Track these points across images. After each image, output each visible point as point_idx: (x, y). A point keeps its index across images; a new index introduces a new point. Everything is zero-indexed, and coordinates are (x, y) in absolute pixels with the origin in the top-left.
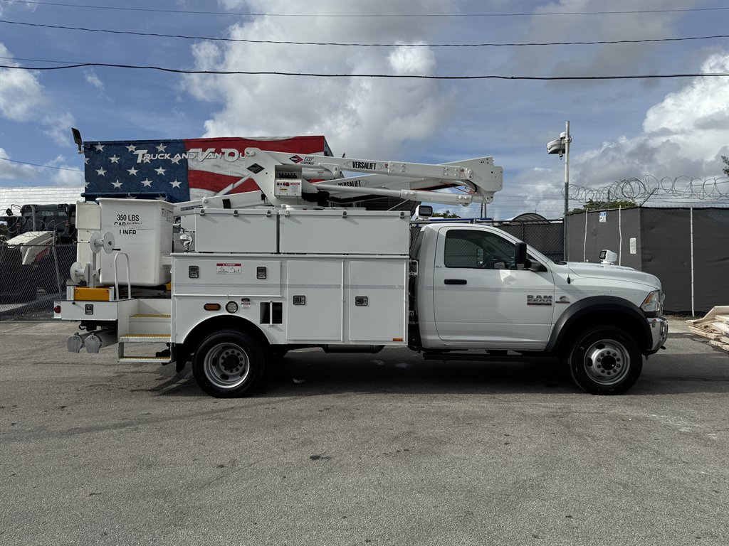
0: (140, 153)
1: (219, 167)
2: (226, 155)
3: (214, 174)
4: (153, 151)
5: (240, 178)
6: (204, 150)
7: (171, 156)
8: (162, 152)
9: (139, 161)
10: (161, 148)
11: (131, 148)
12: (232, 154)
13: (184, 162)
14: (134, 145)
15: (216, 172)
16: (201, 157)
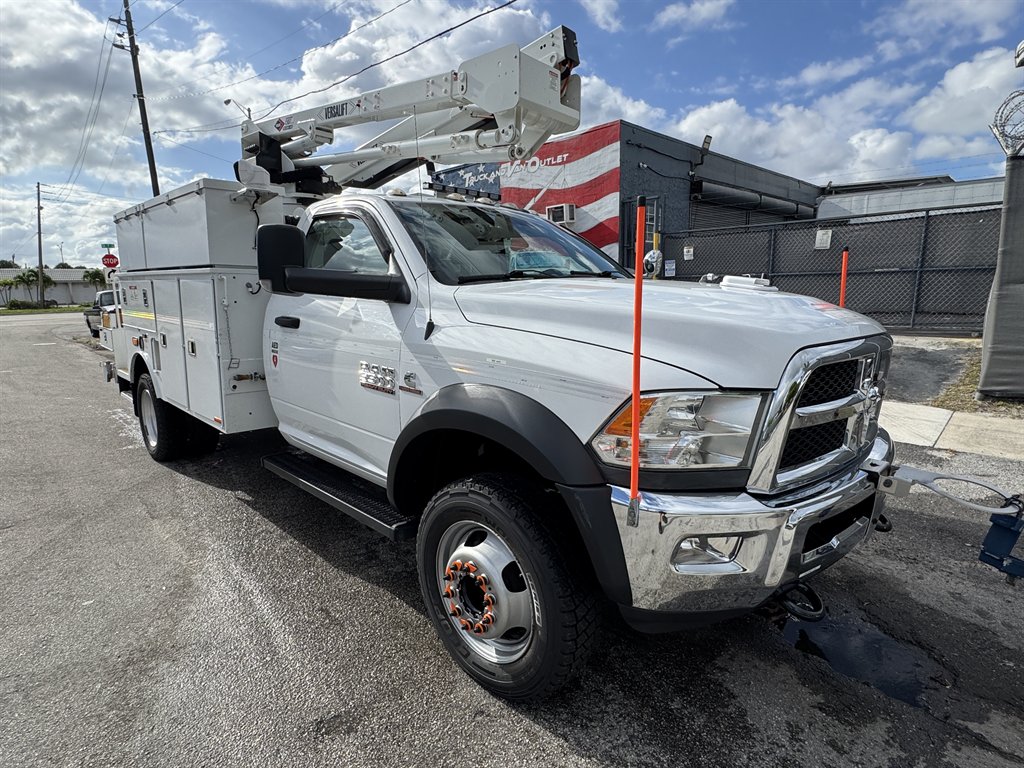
0: (467, 176)
1: (523, 180)
2: (529, 165)
3: (519, 189)
4: (476, 174)
5: (539, 191)
6: (512, 164)
7: (488, 176)
8: (482, 173)
9: (467, 185)
10: (481, 168)
11: (461, 172)
12: (534, 164)
13: (497, 179)
14: (463, 168)
15: (521, 187)
16: (510, 173)
